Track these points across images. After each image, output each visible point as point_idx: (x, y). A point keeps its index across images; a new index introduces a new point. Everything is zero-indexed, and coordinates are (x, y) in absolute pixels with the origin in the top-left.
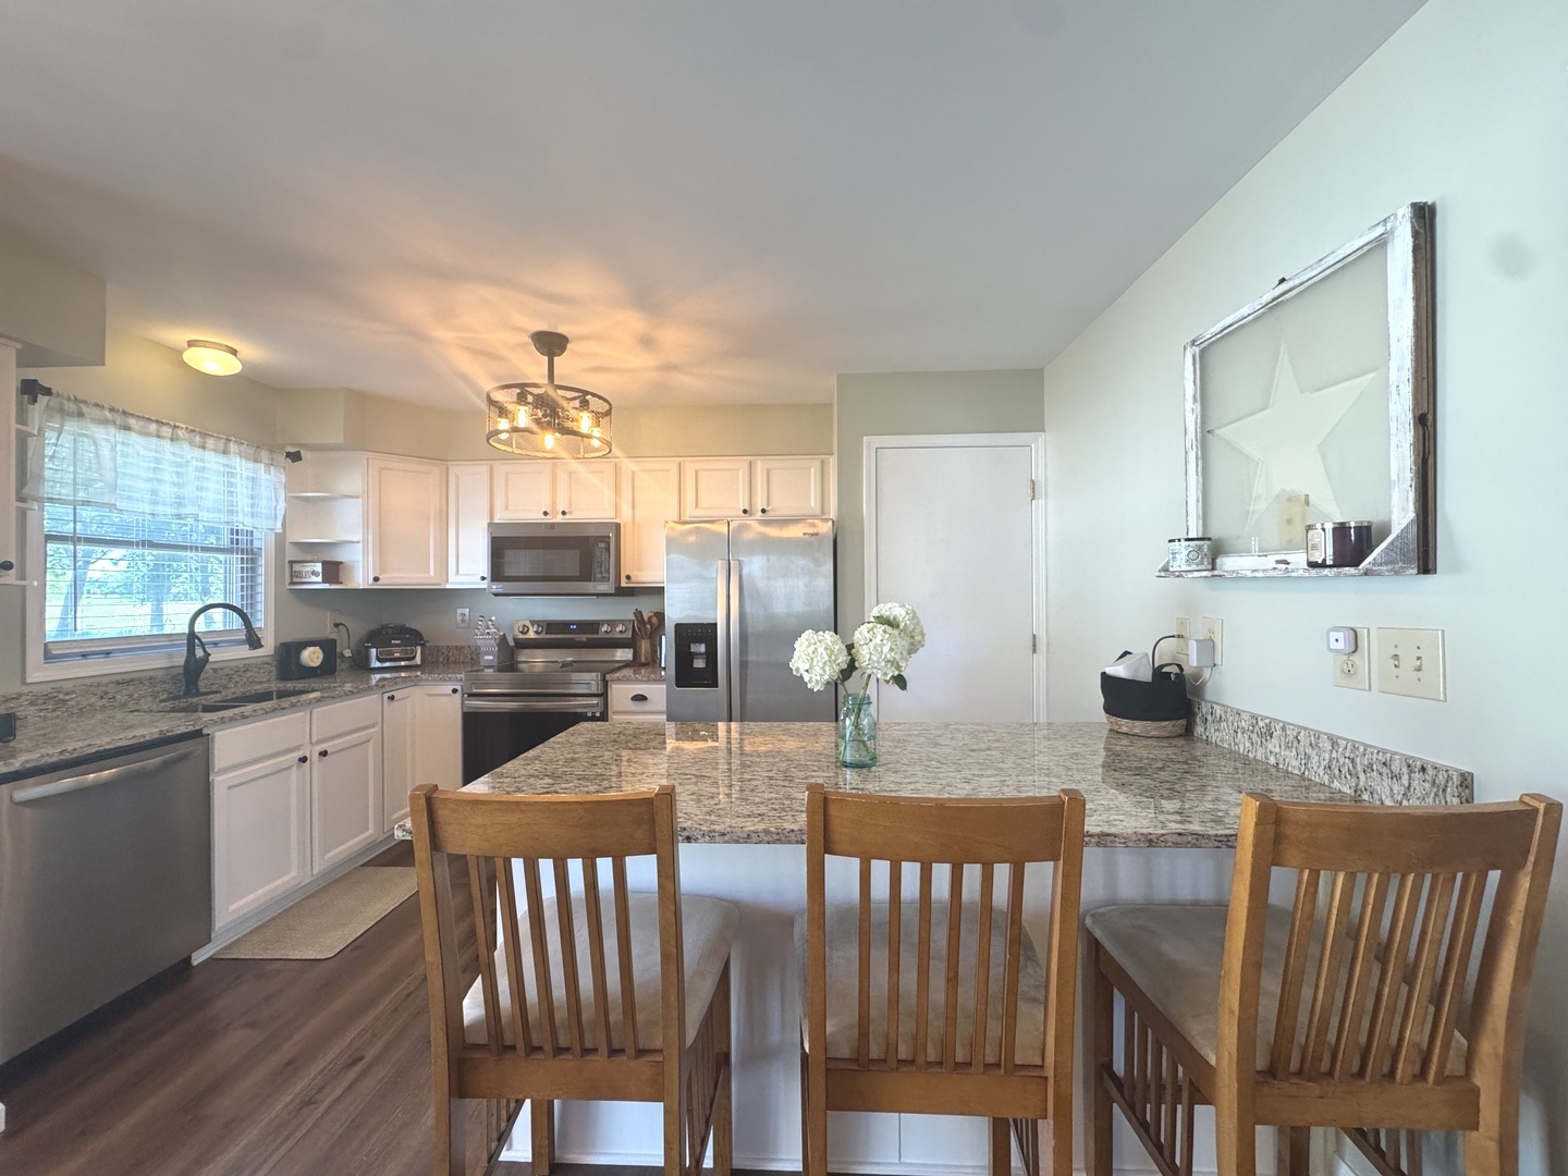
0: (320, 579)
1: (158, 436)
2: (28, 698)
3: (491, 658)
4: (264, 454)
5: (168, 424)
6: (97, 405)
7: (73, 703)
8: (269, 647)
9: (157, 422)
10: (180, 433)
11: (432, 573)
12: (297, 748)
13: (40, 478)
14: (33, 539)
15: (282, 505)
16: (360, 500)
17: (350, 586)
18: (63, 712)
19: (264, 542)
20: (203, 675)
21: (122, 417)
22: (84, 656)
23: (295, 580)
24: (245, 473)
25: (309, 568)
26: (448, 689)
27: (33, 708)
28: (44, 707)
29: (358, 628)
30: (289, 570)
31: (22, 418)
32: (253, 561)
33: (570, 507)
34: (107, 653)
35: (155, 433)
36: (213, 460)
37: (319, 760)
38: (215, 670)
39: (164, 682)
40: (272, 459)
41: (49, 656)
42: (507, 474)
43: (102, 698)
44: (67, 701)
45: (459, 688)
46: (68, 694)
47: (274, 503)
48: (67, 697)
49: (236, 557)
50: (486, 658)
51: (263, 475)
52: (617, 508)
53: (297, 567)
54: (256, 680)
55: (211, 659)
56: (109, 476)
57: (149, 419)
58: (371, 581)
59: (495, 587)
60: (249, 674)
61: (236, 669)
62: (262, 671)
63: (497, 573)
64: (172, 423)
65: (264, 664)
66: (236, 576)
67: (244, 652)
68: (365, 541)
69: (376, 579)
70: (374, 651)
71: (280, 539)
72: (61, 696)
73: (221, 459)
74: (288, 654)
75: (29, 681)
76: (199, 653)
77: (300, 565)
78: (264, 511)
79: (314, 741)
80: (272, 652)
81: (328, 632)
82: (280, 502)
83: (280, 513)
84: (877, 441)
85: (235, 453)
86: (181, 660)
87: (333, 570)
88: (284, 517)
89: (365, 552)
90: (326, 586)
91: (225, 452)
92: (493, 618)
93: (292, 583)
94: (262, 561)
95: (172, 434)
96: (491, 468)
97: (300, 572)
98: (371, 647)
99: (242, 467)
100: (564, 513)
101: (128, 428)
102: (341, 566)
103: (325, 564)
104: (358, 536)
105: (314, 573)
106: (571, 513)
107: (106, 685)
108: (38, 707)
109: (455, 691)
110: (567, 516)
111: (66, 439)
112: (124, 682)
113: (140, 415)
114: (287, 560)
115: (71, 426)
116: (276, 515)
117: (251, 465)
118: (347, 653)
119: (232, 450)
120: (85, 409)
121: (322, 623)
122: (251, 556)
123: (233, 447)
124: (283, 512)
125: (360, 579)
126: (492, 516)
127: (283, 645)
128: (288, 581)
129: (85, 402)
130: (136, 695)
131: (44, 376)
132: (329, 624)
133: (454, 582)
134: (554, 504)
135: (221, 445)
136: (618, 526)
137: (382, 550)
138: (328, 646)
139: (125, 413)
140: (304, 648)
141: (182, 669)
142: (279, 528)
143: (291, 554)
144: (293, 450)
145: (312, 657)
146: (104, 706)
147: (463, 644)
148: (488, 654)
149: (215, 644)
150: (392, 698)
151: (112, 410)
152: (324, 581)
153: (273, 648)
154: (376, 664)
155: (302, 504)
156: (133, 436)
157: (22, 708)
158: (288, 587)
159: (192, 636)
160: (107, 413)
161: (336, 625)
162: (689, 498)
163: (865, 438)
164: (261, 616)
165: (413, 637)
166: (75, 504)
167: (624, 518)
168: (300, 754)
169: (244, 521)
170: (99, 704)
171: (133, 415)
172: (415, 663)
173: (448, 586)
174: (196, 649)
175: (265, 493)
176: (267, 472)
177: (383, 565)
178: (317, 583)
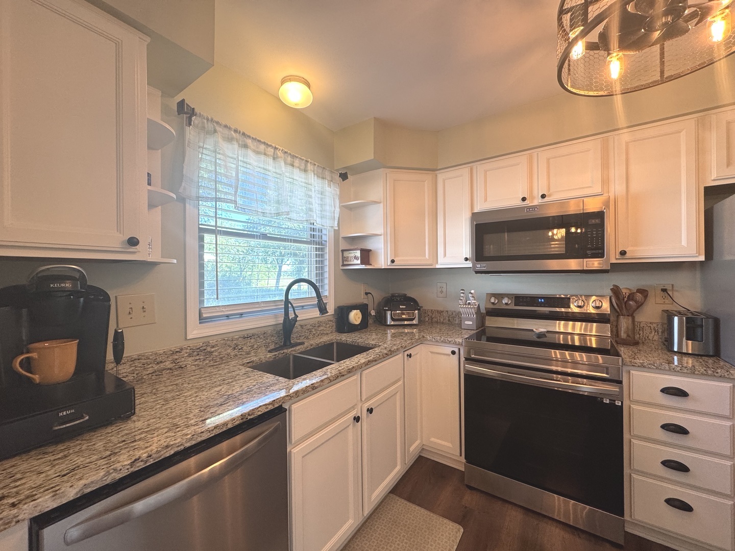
0: (359, 262)
1: (265, 154)
2: (188, 351)
3: (471, 323)
4: (327, 173)
5: (271, 146)
6: (226, 126)
7: (216, 354)
8: (331, 309)
9: (264, 143)
10: (279, 153)
11: (427, 256)
12: (353, 408)
15: (338, 210)
16: (381, 205)
17: (377, 266)
18: (210, 361)
19: (328, 236)
20: (295, 330)
21: (243, 138)
22: (228, 316)
23: (345, 263)
25: (352, 254)
26: (448, 350)
27: (190, 359)
28: (198, 358)
29: (378, 295)
30: (342, 256)
32: (322, 249)
33: (549, 189)
35: (263, 151)
36: (298, 175)
37: (367, 416)
38: (301, 326)
39: (272, 336)
40: (332, 177)
41: (202, 320)
42: (486, 172)
43: (234, 349)
44: (212, 352)
45: (456, 350)
46: (213, 347)
47: (333, 209)
48: (213, 350)
49: (313, 247)
50: (467, 322)
51: (327, 189)
52: (606, 183)
53: (346, 254)
54: (325, 332)
55: (298, 319)
57: (259, 141)
58: (389, 263)
59: (479, 266)
60: (321, 328)
62: (328, 326)
63: (479, 253)
64: (274, 145)
65: (329, 321)
68: (385, 234)
69: (393, 261)
70: (389, 313)
71: (337, 233)
72: (209, 349)
73: (303, 175)
74: (342, 312)
75: (188, 338)
76: (292, 316)
77: (348, 252)
78: (328, 214)
79: (363, 400)
80: (333, 313)
81: (363, 299)
82: (336, 208)
83: (337, 216)
85: (311, 170)
86: (281, 320)
87: (366, 255)
88: (339, 218)
89: (385, 242)
90: (363, 267)
91: (305, 171)
92: (472, 291)
93: (343, 265)
94: (327, 250)
95: (274, 153)
96: (471, 169)
97: (348, 257)
98: (388, 310)
99: (316, 183)
100: (543, 196)
101: (245, 146)
102: (370, 253)
103: (362, 251)
104: (380, 231)
105: (356, 258)
106: (550, 196)
107: (237, 339)
108: (193, 358)
109: (453, 353)
110: (546, 199)
112: (248, 336)
113: (254, 137)
114: (340, 250)
116: (334, 217)
117: (320, 181)
118: (373, 313)
119: (309, 168)
120: (218, 128)
121: (357, 293)
122: (320, 246)
123: (310, 167)
124: (338, 216)
125: (382, 261)
126: (472, 207)
127: (339, 307)
128: (341, 264)
129: (217, 123)
130: (256, 346)
132: (363, 293)
133: (442, 263)
134: (533, 190)
135: (303, 167)
137: (395, 240)
138: (363, 308)
139: (244, 134)
140: (351, 311)
141: (282, 325)
142: (336, 226)
143: (343, 245)
144: (343, 171)
145: (355, 317)
146: (236, 355)
147: (442, 309)
148: (468, 319)
150: (410, 356)
151: (236, 131)
152: (362, 263)
153: (333, 310)
154: (391, 322)
155: (351, 211)
157: (183, 359)
158: (341, 268)
159: (287, 302)
160: (232, 132)
161: (367, 294)
164: (327, 287)
168: (353, 414)
169: (317, 221)
170: (232, 354)
171: (249, 137)
172: (414, 322)
173: (438, 266)
174: (291, 310)
175: (328, 201)
176: (330, 186)
177: (396, 251)
178: (357, 264)
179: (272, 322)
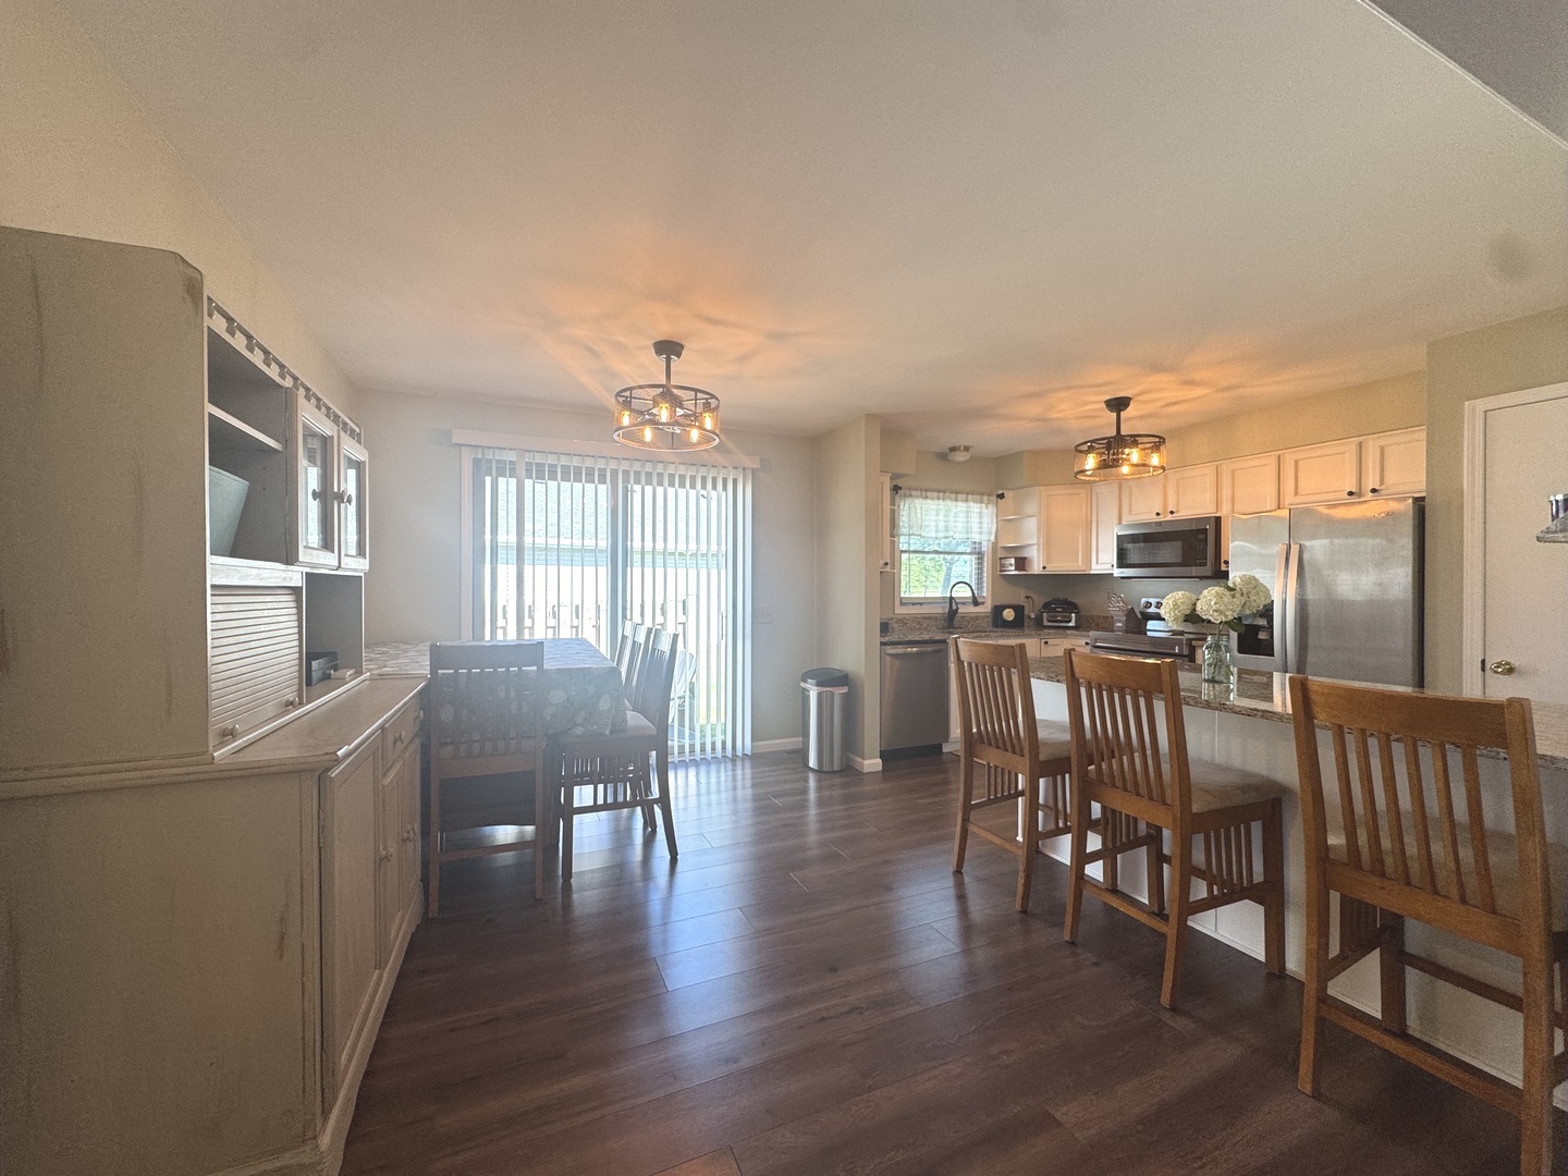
0: (1013, 568)
2: (895, 619)
3: (1122, 624)
4: (985, 498)
6: (916, 489)
7: (909, 624)
8: (986, 607)
11: (1081, 561)
13: (899, 526)
14: (897, 554)
15: (995, 526)
16: (1036, 518)
17: (1030, 572)
19: (987, 547)
20: (956, 618)
21: (925, 493)
22: (913, 604)
23: (1002, 569)
24: (976, 510)
25: (1009, 562)
29: (1040, 600)
30: (999, 564)
31: (893, 503)
32: (982, 559)
33: (1178, 506)
34: (921, 604)
36: (961, 506)
38: (959, 615)
39: (941, 619)
40: (990, 500)
41: (902, 604)
42: (1131, 487)
44: (906, 621)
45: (1089, 642)
47: (991, 525)
49: (974, 557)
50: (1117, 623)
51: (985, 510)
52: (1218, 503)
53: (1003, 561)
54: (978, 622)
55: (959, 611)
56: (919, 521)
58: (1042, 569)
59: (1120, 572)
60: (975, 618)
61: (972, 618)
62: (985, 620)
63: (1122, 561)
65: (982, 614)
66: (974, 566)
67: (972, 609)
68: (1038, 544)
69: (1044, 568)
71: (995, 545)
72: (904, 619)
74: (998, 610)
75: (896, 613)
76: (954, 607)
77: (1005, 560)
78: (986, 530)
80: (986, 610)
81: (1021, 601)
82: (993, 524)
83: (994, 530)
84: (1482, 404)
86: (947, 611)
87: (1021, 563)
88: (996, 532)
89: (1038, 551)
90: (1016, 572)
91: (967, 501)
92: (1122, 596)
93: (1000, 571)
94: (985, 558)
96: (1120, 485)
97: (1004, 565)
98: (1045, 613)
99: (975, 507)
100: (1172, 512)
101: (926, 497)
102: (1026, 561)
103: (1016, 559)
104: (1035, 542)
105: (1011, 565)
106: (1178, 512)
107: (920, 618)
109: (1087, 644)
110: (1176, 515)
111: (907, 505)
112: (926, 618)
114: (998, 558)
115: (908, 501)
116: (992, 532)
117: (979, 505)
118: (1033, 615)
119: (969, 499)
120: (912, 492)
121: (1018, 596)
122: (980, 556)
125: (1036, 568)
126: (1120, 520)
127: (995, 606)
128: (998, 570)
129: (912, 489)
131: (898, 482)
132: (1023, 597)
133: (1096, 569)
134: (1165, 505)
135: (964, 497)
136: (1218, 520)
137: (1048, 547)
138: (1018, 609)
139: (926, 490)
140: (1007, 608)
141: (948, 614)
142: (993, 538)
143: (999, 554)
144: (1000, 492)
145: (1009, 614)
146: (919, 628)
147: (1102, 613)
148: (1119, 622)
149: (964, 603)
151: (921, 490)
152: (1016, 570)
153: (990, 608)
154: (1046, 623)
155: (1005, 524)
156: (929, 501)
157: (893, 624)
158: (998, 574)
159: (951, 598)
160: (920, 492)
161: (1027, 597)
162: (1289, 486)
163: (1467, 403)
164: (985, 589)
165: (1072, 607)
166: (909, 535)
167: (1224, 512)
169: (976, 537)
170: (917, 626)
172: (1070, 624)
173: (1092, 572)
174: (954, 605)
175: (986, 520)
176: (987, 508)
177: (1048, 559)
178: (1012, 571)
179: (940, 611)
